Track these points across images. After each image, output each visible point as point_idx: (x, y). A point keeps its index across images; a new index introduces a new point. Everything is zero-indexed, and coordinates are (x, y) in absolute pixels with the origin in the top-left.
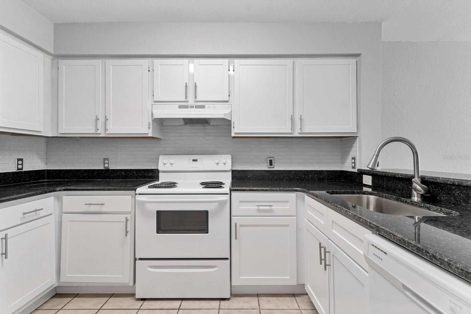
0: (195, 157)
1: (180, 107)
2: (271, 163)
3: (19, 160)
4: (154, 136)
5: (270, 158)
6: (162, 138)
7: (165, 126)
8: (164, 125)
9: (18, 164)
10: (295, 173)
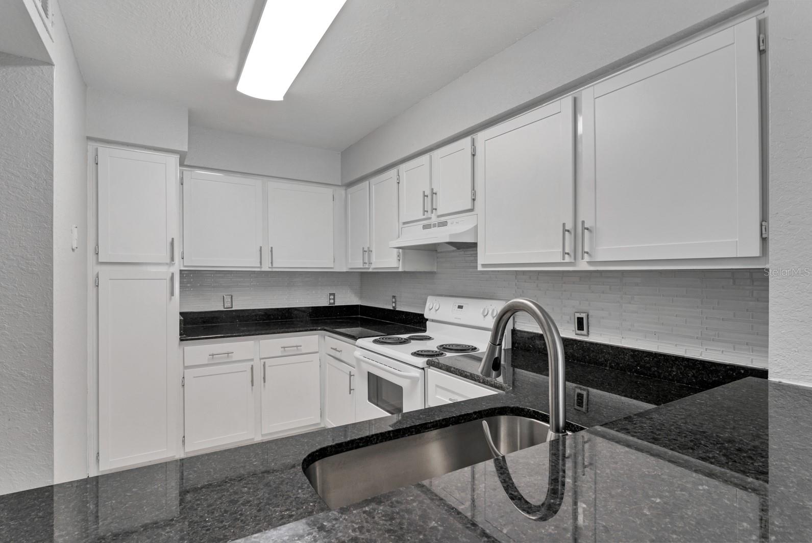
0: (461, 301)
1: (426, 227)
2: (580, 324)
3: (331, 294)
4: (407, 270)
5: (580, 313)
6: (435, 271)
7: (439, 253)
8: (439, 251)
9: (330, 299)
10: (631, 355)
